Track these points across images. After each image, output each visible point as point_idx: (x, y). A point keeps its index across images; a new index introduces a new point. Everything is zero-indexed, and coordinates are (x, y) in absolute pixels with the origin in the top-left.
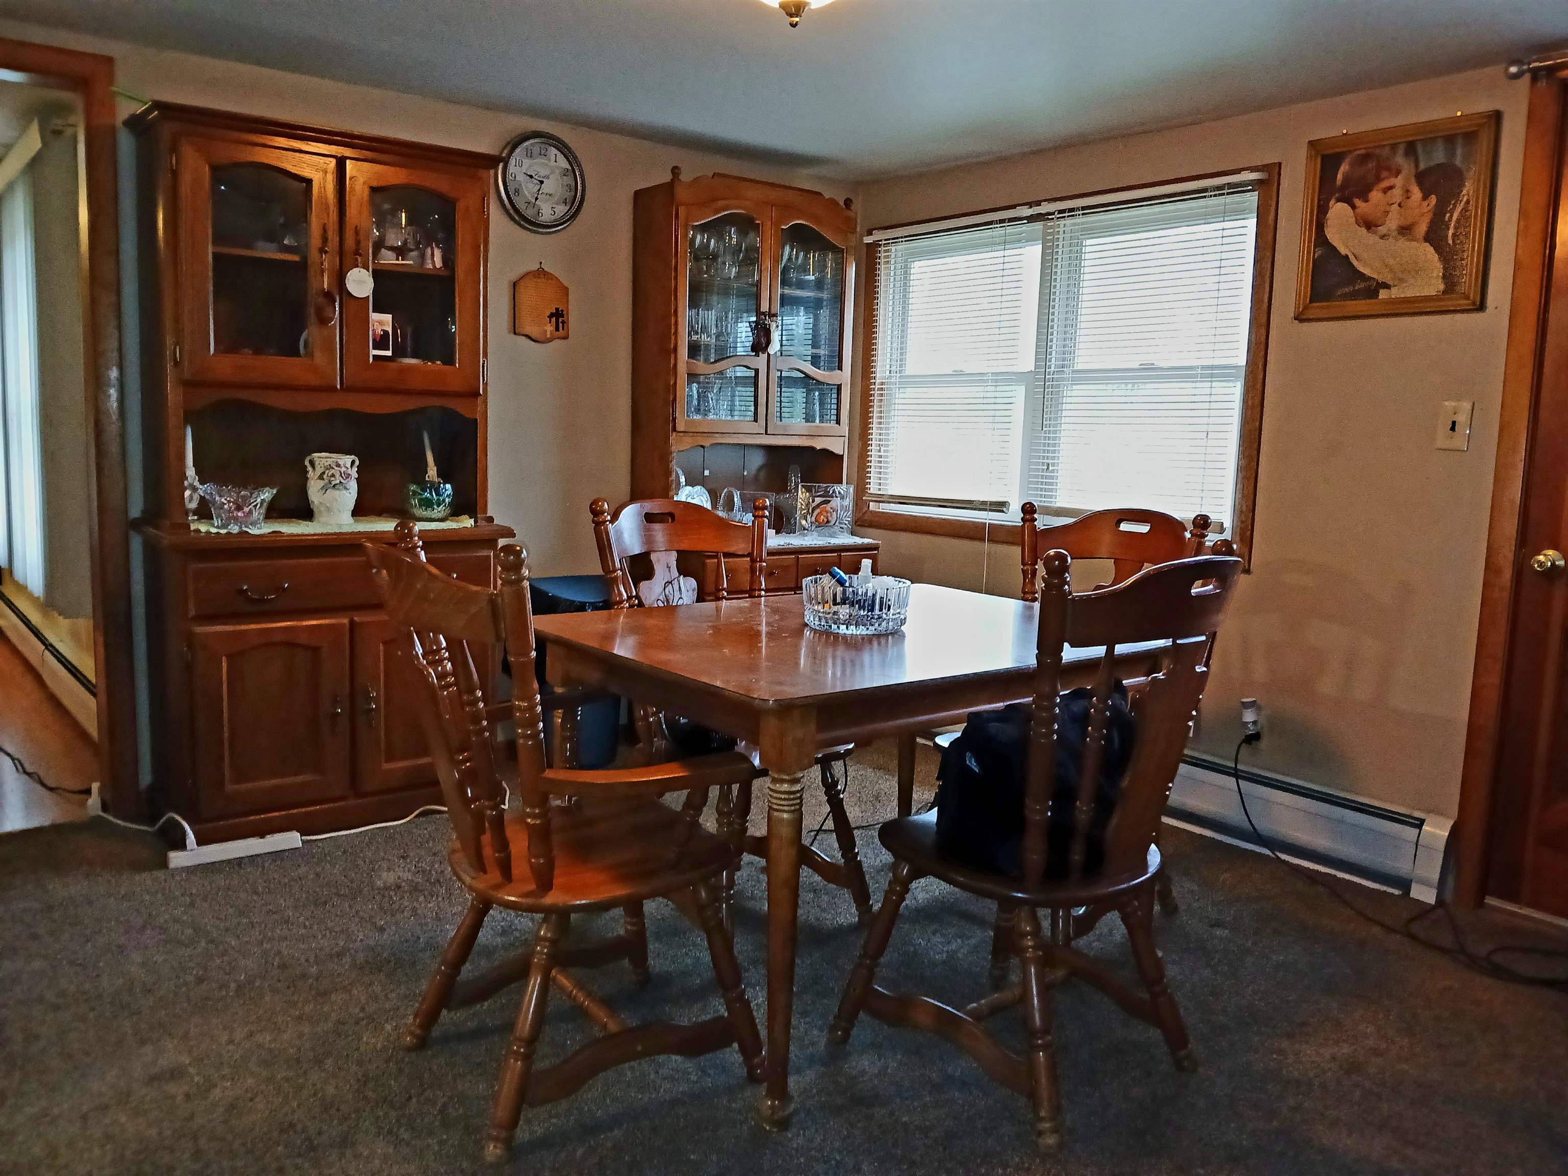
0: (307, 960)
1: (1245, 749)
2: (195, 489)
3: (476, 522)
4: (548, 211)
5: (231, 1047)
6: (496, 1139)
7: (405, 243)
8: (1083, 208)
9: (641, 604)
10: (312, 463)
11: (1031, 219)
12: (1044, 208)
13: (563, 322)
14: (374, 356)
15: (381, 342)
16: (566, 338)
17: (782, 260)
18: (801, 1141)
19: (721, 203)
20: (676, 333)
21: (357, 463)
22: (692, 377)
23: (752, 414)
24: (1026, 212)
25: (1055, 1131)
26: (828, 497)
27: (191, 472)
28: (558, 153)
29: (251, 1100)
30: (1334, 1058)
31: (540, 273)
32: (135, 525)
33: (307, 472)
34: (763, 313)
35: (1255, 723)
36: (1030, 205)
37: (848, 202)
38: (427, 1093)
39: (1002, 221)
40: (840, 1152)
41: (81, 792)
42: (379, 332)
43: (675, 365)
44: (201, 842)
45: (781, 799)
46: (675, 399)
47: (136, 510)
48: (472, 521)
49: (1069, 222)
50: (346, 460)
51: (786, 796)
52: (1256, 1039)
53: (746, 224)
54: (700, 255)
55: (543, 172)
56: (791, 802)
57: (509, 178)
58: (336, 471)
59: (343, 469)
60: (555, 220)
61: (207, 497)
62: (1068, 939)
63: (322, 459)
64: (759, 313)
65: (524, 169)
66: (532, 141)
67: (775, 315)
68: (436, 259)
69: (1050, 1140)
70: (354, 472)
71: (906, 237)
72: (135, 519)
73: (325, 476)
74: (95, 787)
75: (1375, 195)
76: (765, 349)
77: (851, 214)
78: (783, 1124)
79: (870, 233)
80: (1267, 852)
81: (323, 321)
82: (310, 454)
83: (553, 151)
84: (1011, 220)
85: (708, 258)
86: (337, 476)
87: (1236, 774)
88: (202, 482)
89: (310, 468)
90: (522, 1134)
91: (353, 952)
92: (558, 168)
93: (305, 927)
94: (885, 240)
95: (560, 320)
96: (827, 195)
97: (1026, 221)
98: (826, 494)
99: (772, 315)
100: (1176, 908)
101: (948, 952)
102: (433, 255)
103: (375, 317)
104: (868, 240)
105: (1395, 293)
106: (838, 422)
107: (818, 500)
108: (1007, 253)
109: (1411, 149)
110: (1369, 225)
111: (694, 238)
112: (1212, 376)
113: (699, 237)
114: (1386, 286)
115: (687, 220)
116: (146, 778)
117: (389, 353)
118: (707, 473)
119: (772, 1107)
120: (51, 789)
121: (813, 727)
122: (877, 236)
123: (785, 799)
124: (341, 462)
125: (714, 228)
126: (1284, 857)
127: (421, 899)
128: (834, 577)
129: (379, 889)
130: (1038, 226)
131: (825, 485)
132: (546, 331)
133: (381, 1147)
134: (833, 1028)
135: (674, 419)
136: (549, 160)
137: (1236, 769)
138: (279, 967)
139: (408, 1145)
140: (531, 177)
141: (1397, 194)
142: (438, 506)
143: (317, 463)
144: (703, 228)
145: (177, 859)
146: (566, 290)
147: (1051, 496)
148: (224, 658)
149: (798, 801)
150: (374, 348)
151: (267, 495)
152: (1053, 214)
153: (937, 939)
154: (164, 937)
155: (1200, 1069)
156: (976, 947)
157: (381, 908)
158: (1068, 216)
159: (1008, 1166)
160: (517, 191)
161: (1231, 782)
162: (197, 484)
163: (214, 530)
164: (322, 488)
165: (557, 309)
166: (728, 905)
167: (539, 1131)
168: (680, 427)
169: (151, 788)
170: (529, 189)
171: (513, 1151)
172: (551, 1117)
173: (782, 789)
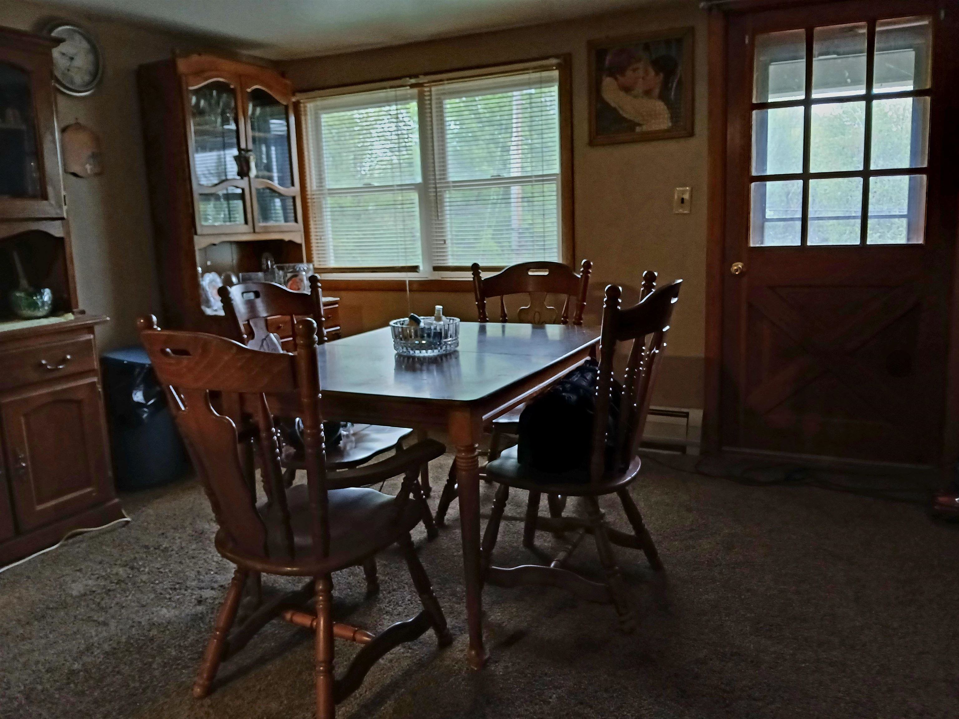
3: (74, 316)
4: (79, 78)
11: (412, 86)
12: (421, 79)
16: (101, 173)
17: (249, 113)
19: (206, 75)
20: (189, 166)
23: (243, 219)
24: (409, 81)
28: (81, 36)
34: (243, 150)
36: (411, 77)
37: (284, 74)
39: (392, 87)
43: (191, 188)
45: (464, 463)
46: (193, 212)
48: (72, 316)
53: (223, 88)
54: (195, 112)
55: (72, 51)
60: (85, 87)
64: (240, 149)
67: (250, 151)
71: (320, 97)
75: (629, 73)
76: (247, 174)
77: (288, 82)
79: (295, 95)
83: (77, 35)
85: (199, 112)
92: (83, 48)
94: (304, 99)
95: (96, 160)
97: (409, 87)
98: (295, 271)
99: (248, 151)
105: (645, 128)
106: (296, 221)
107: (289, 275)
108: (399, 107)
109: (647, 47)
110: (627, 89)
112: (543, 181)
113: (194, 98)
114: (640, 125)
115: (183, 86)
118: (209, 263)
122: (299, 97)
125: (204, 92)
131: (293, 265)
132: (86, 170)
135: (195, 226)
136: (75, 42)
140: (64, 54)
141: (641, 73)
142: (42, 307)
144: (196, 92)
146: (97, 138)
147: (443, 260)
152: (426, 83)
165: (93, 152)
168: (199, 231)
170: (64, 63)
173: (464, 456)
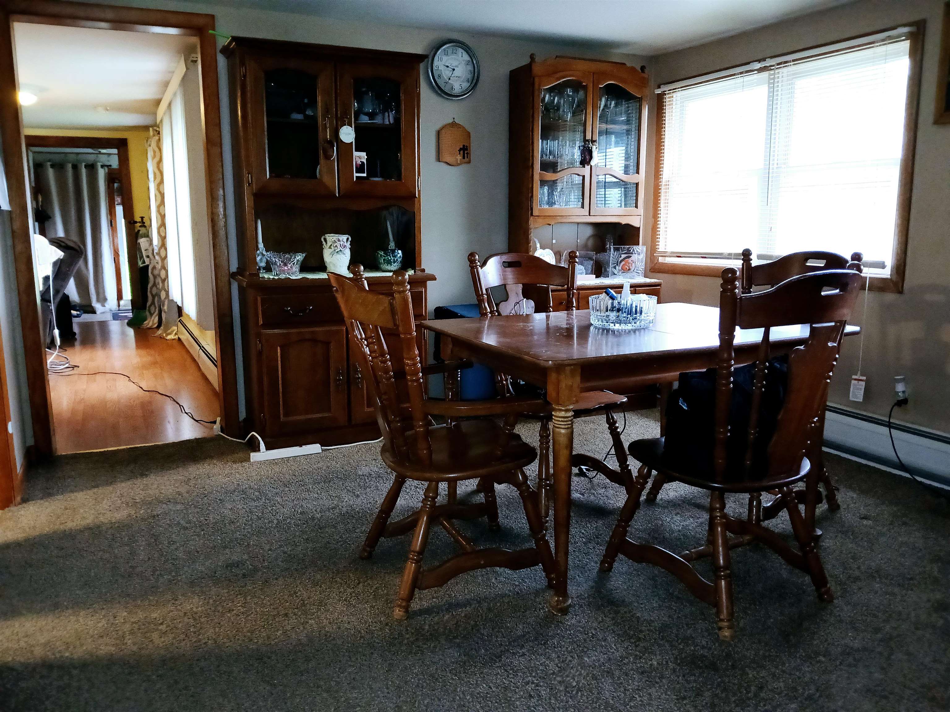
0: (316, 511)
1: (896, 408)
2: (263, 255)
3: (415, 272)
4: (458, 86)
5: (270, 552)
6: (400, 606)
7: (374, 110)
8: (794, 61)
9: (499, 314)
10: (325, 240)
11: (760, 70)
12: (768, 63)
13: (467, 153)
14: (356, 177)
15: (360, 169)
16: (469, 162)
17: (600, 107)
18: (573, 621)
19: (560, 74)
20: (533, 156)
21: (350, 239)
22: (543, 183)
23: (580, 203)
24: (758, 66)
25: (729, 628)
26: (629, 254)
27: (261, 245)
28: (463, 51)
29: (276, 579)
30: (929, 601)
31: (454, 125)
32: (233, 275)
33: (323, 245)
34: (588, 141)
35: (904, 392)
36: (759, 61)
37: (643, 68)
38: (369, 581)
39: (741, 73)
40: (595, 629)
41: (211, 422)
42: (359, 163)
43: (533, 175)
44: (268, 448)
45: (559, 421)
46: (532, 196)
47: (234, 268)
48: (413, 272)
49: (785, 70)
50: (344, 238)
51: (563, 419)
52: (877, 585)
53: (577, 86)
54: (549, 108)
55: (455, 63)
56: (565, 423)
57: (435, 68)
58: (338, 244)
59: (342, 243)
60: (463, 92)
61: (269, 259)
62: (758, 520)
63: (331, 238)
64: (585, 141)
65: (443, 62)
66: (447, 45)
67: (595, 141)
68: (389, 119)
69: (727, 633)
70: (348, 245)
71: (681, 87)
72: (233, 272)
73: (332, 247)
74: (218, 419)
76: (589, 163)
77: (645, 75)
78: (565, 611)
79: (659, 87)
80: (907, 475)
81: (328, 157)
82: (324, 235)
83: (460, 50)
84: (747, 72)
85: (553, 109)
86: (339, 246)
87: (890, 425)
88: (267, 251)
89: (324, 243)
90: (415, 605)
91: (340, 507)
92: (464, 60)
93: (317, 493)
94: (669, 90)
95: (466, 152)
96: (629, 64)
97: (756, 72)
98: (629, 252)
99: (593, 141)
100: (838, 507)
101: (683, 525)
102: (389, 116)
103: (356, 154)
104: (658, 91)
106: (636, 207)
107: (623, 256)
111: (544, 98)
113: (547, 96)
115: (539, 86)
116: (242, 414)
117: (365, 175)
118: (554, 241)
119: (557, 601)
120: (197, 421)
121: (578, 379)
122: (664, 88)
123: (562, 421)
124: (341, 239)
125: (558, 90)
126: (919, 479)
127: (381, 481)
128: (608, 294)
129: (359, 475)
130: (765, 75)
131: (628, 247)
132: (457, 159)
133: (340, 607)
134: (602, 563)
135: (532, 209)
136: (458, 56)
137: (889, 422)
138: (301, 513)
139: (354, 607)
140: (448, 67)
142: (394, 263)
143: (328, 240)
144: (550, 90)
145: (255, 457)
146: (469, 134)
148: (279, 348)
149: (570, 422)
150: (356, 173)
151: (300, 257)
152: (773, 66)
153: (678, 518)
154: (244, 496)
155: (835, 601)
156: (702, 523)
157: (359, 485)
158: (783, 67)
159: (697, 645)
160: (439, 76)
161: (885, 430)
162: (264, 253)
163: (271, 277)
164: (330, 254)
165: (464, 146)
166: (546, 490)
167: (425, 604)
168: (535, 213)
169: (245, 419)
170: (446, 74)
171: (409, 614)
172: (433, 598)
173: (560, 415)
